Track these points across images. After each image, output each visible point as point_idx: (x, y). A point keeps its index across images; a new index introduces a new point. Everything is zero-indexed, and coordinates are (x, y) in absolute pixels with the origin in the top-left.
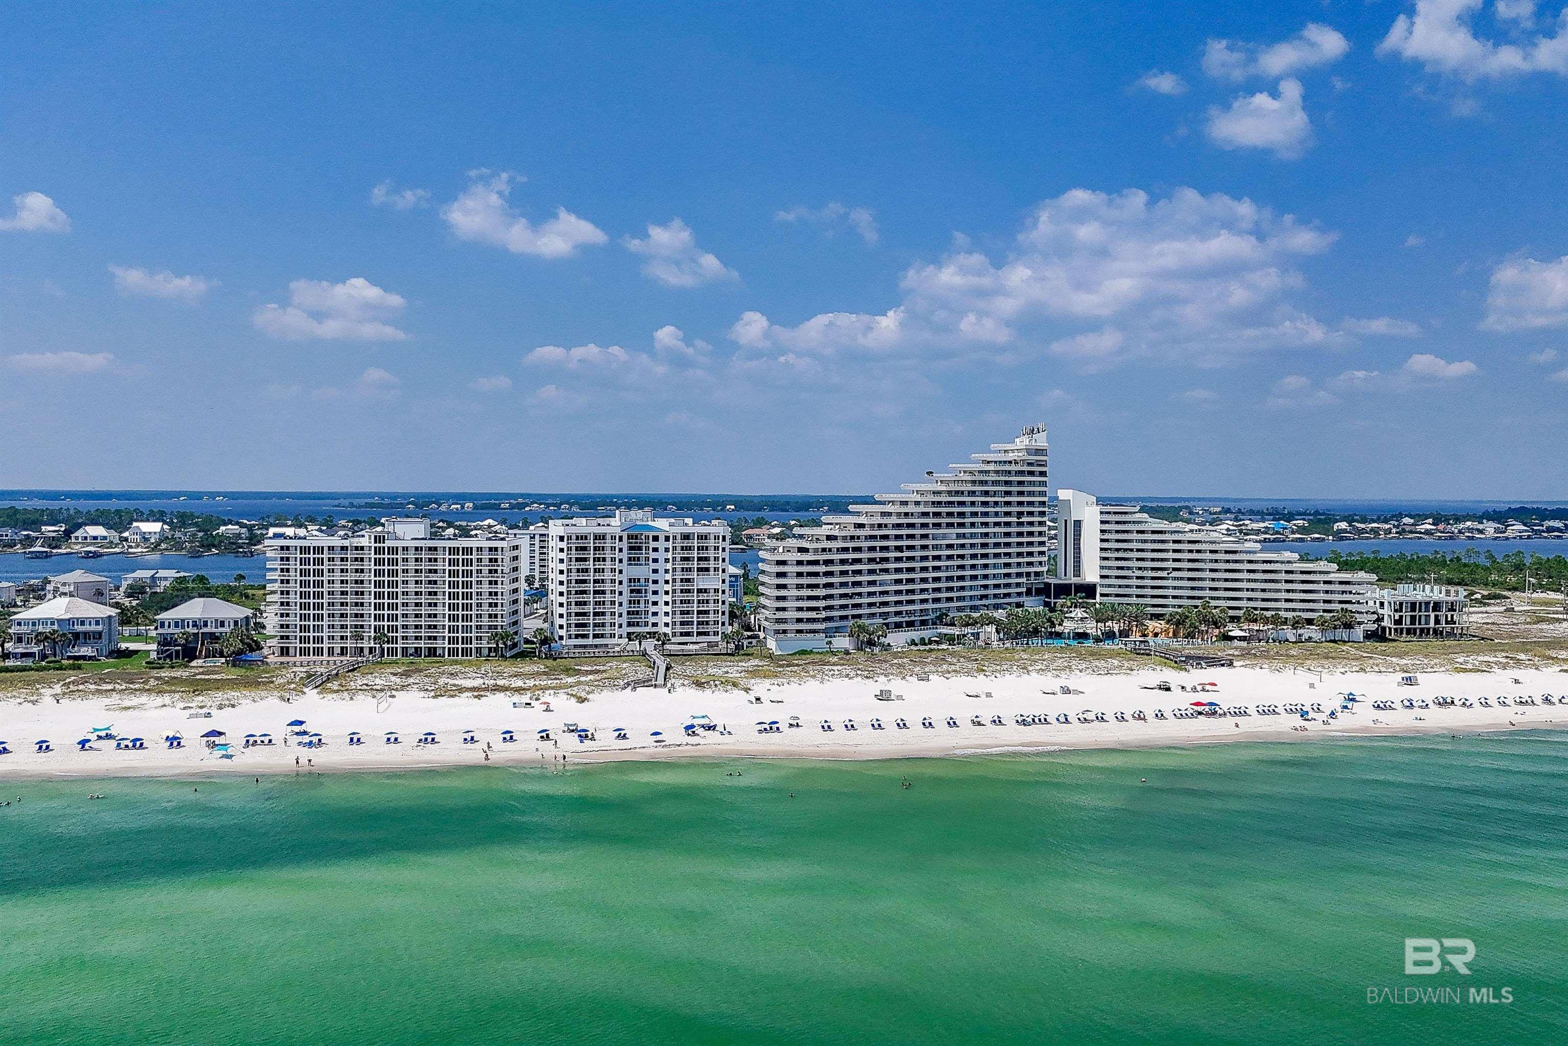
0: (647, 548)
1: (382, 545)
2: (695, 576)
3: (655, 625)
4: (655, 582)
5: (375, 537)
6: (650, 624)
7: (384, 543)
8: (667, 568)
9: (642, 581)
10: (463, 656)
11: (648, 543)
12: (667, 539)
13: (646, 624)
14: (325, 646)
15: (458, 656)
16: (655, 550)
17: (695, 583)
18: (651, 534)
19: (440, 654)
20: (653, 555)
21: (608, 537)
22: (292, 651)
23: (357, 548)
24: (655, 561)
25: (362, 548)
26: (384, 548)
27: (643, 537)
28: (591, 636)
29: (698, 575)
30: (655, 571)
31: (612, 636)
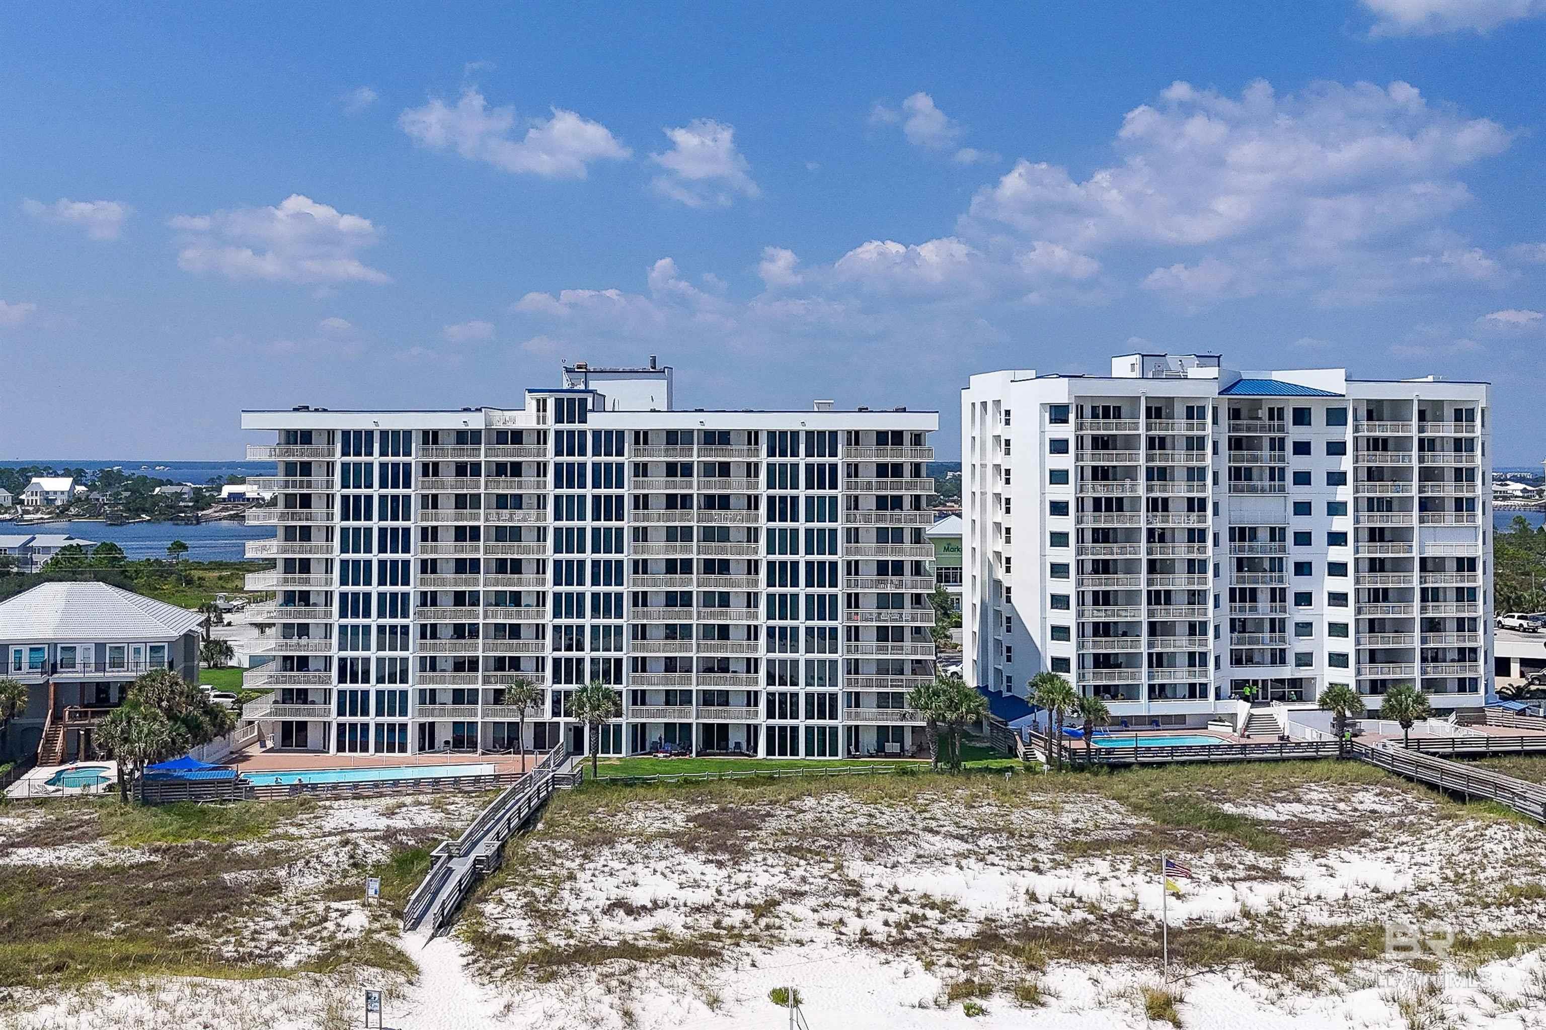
0: (1278, 444)
1: (576, 426)
2: (1415, 523)
3: (1304, 660)
4: (1303, 539)
5: (559, 403)
6: (1291, 658)
7: (583, 420)
8: (1339, 498)
9: (1263, 535)
10: (809, 752)
11: (1281, 429)
12: (1336, 417)
13: (1279, 658)
14: (412, 719)
15: (795, 752)
16: (1302, 448)
17: (1415, 544)
18: (1290, 404)
19: (738, 745)
20: (1295, 463)
21: (1180, 410)
22: (313, 736)
23: (502, 437)
24: (1303, 478)
25: (517, 436)
26: (583, 434)
27: (1263, 413)
28: (1145, 692)
29: (1422, 521)
30: (1303, 508)
31: (1196, 691)
